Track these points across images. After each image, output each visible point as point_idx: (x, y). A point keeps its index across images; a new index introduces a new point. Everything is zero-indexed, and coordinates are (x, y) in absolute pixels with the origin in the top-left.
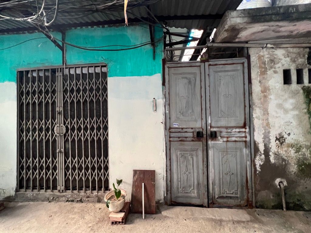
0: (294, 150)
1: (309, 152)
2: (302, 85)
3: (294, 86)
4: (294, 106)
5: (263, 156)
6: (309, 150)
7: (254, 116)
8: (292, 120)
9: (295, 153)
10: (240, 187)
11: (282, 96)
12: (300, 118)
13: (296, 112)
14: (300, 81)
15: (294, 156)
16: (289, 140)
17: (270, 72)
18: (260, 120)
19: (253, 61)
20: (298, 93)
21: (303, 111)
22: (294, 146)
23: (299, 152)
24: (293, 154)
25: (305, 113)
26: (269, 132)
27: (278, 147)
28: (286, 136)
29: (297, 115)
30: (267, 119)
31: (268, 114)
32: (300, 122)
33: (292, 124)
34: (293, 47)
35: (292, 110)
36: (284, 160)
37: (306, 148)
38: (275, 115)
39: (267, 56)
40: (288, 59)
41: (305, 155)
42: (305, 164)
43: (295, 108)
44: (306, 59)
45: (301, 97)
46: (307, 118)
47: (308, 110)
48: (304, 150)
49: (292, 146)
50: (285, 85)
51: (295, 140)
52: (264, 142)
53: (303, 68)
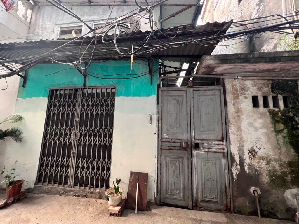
0: (265, 162)
1: (278, 165)
2: (268, 109)
3: (261, 109)
4: (262, 125)
5: (239, 166)
6: (278, 163)
7: (230, 132)
8: (262, 137)
9: (266, 165)
10: (219, 193)
11: (252, 116)
12: (268, 135)
13: (264, 130)
14: (266, 105)
15: (265, 167)
16: (260, 153)
17: (241, 98)
18: (235, 135)
19: (227, 89)
20: (265, 115)
21: (271, 129)
22: (265, 158)
23: (269, 164)
24: (264, 166)
25: (272, 131)
26: (243, 146)
27: (251, 159)
28: (257, 150)
29: (265, 133)
30: (241, 135)
31: (241, 131)
32: (269, 138)
33: (261, 140)
34: (259, 79)
35: (260, 128)
36: (256, 171)
37: (275, 161)
38: (247, 132)
39: (238, 85)
40: (255, 88)
41: (275, 167)
42: (275, 176)
43: (264, 127)
44: (270, 88)
45: (268, 118)
46: (275, 136)
47: (275, 129)
48: (273, 163)
49: (263, 159)
50: (254, 108)
51: (265, 154)
52: (239, 154)
53: (268, 95)
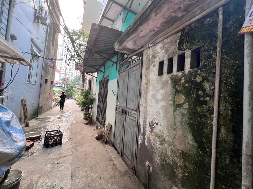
0: (159, 141)
1: (170, 150)
2: (171, 74)
3: (166, 76)
4: (163, 97)
5: (142, 137)
6: (170, 147)
7: (141, 103)
8: (160, 111)
9: (160, 144)
11: (156, 87)
12: (167, 110)
13: (163, 103)
14: (170, 71)
15: (159, 147)
17: (151, 67)
18: (143, 107)
20: (167, 83)
21: (170, 102)
22: (160, 136)
23: (162, 145)
24: (158, 144)
25: (171, 105)
26: (146, 119)
27: (150, 133)
28: (155, 125)
29: (164, 106)
30: (146, 107)
31: (147, 102)
32: (166, 114)
33: (160, 115)
34: (167, 38)
35: (161, 101)
36: (152, 147)
37: (168, 144)
38: (150, 105)
40: (163, 51)
41: (167, 152)
42: (166, 161)
43: (164, 99)
44: (177, 44)
45: (169, 88)
46: (172, 111)
47: (174, 102)
48: (166, 145)
49: (158, 136)
50: (159, 76)
51: (161, 132)
52: (143, 125)
53: (173, 56)
